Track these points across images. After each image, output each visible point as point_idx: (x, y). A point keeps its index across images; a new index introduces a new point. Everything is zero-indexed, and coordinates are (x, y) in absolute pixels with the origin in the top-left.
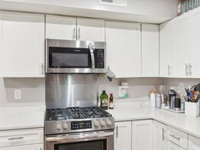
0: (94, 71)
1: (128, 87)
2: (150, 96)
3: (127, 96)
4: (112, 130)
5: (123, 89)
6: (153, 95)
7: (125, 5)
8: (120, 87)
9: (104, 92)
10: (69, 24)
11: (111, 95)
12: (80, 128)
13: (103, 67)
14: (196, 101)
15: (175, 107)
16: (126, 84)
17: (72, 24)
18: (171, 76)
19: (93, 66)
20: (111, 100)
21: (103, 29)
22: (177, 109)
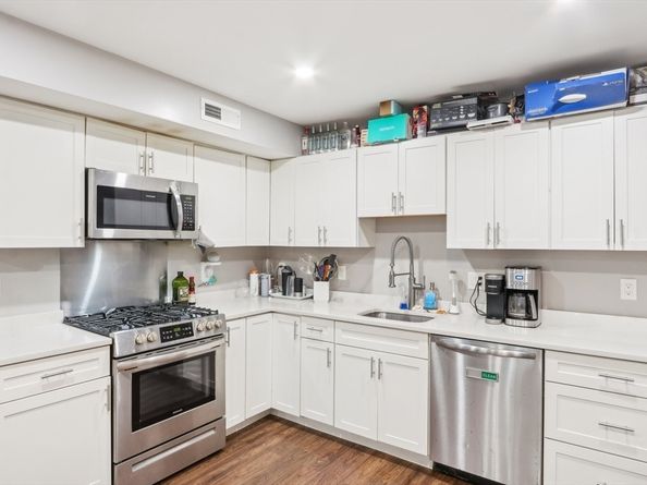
0: (178, 237)
1: (219, 264)
2: (248, 278)
3: (214, 280)
4: (220, 336)
5: (207, 267)
6: (254, 277)
7: (238, 127)
8: (204, 265)
9: (180, 275)
10: (132, 143)
11: (192, 279)
12: (175, 338)
13: (193, 229)
14: (327, 280)
15: (295, 291)
16: (217, 258)
17: (137, 144)
18: (292, 245)
19: (180, 227)
20: (192, 289)
21: (190, 158)
22: (298, 294)
